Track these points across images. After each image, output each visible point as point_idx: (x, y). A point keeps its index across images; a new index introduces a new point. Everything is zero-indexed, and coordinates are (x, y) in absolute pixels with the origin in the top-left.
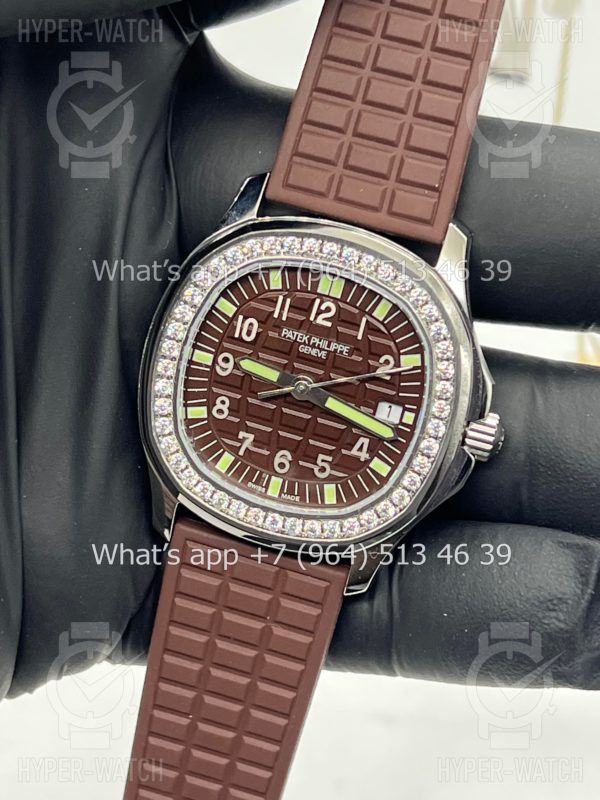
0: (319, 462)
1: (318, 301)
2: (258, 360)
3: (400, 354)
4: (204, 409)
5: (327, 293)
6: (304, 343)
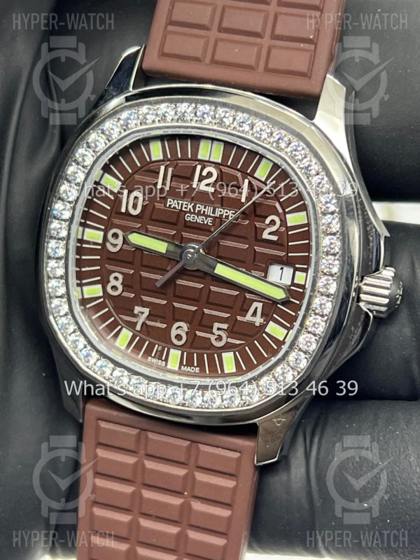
0: (215, 330)
1: (199, 167)
2: (146, 233)
3: (285, 213)
4: (99, 287)
5: (207, 159)
6: (190, 212)
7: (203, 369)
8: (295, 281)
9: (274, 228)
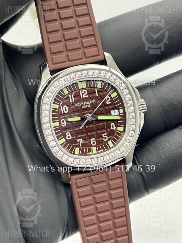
0: (103, 136)
1: (81, 91)
2: (72, 117)
3: (110, 95)
4: (64, 139)
5: (82, 88)
6: (83, 105)
7: (104, 149)
8: (120, 113)
9: (109, 100)
